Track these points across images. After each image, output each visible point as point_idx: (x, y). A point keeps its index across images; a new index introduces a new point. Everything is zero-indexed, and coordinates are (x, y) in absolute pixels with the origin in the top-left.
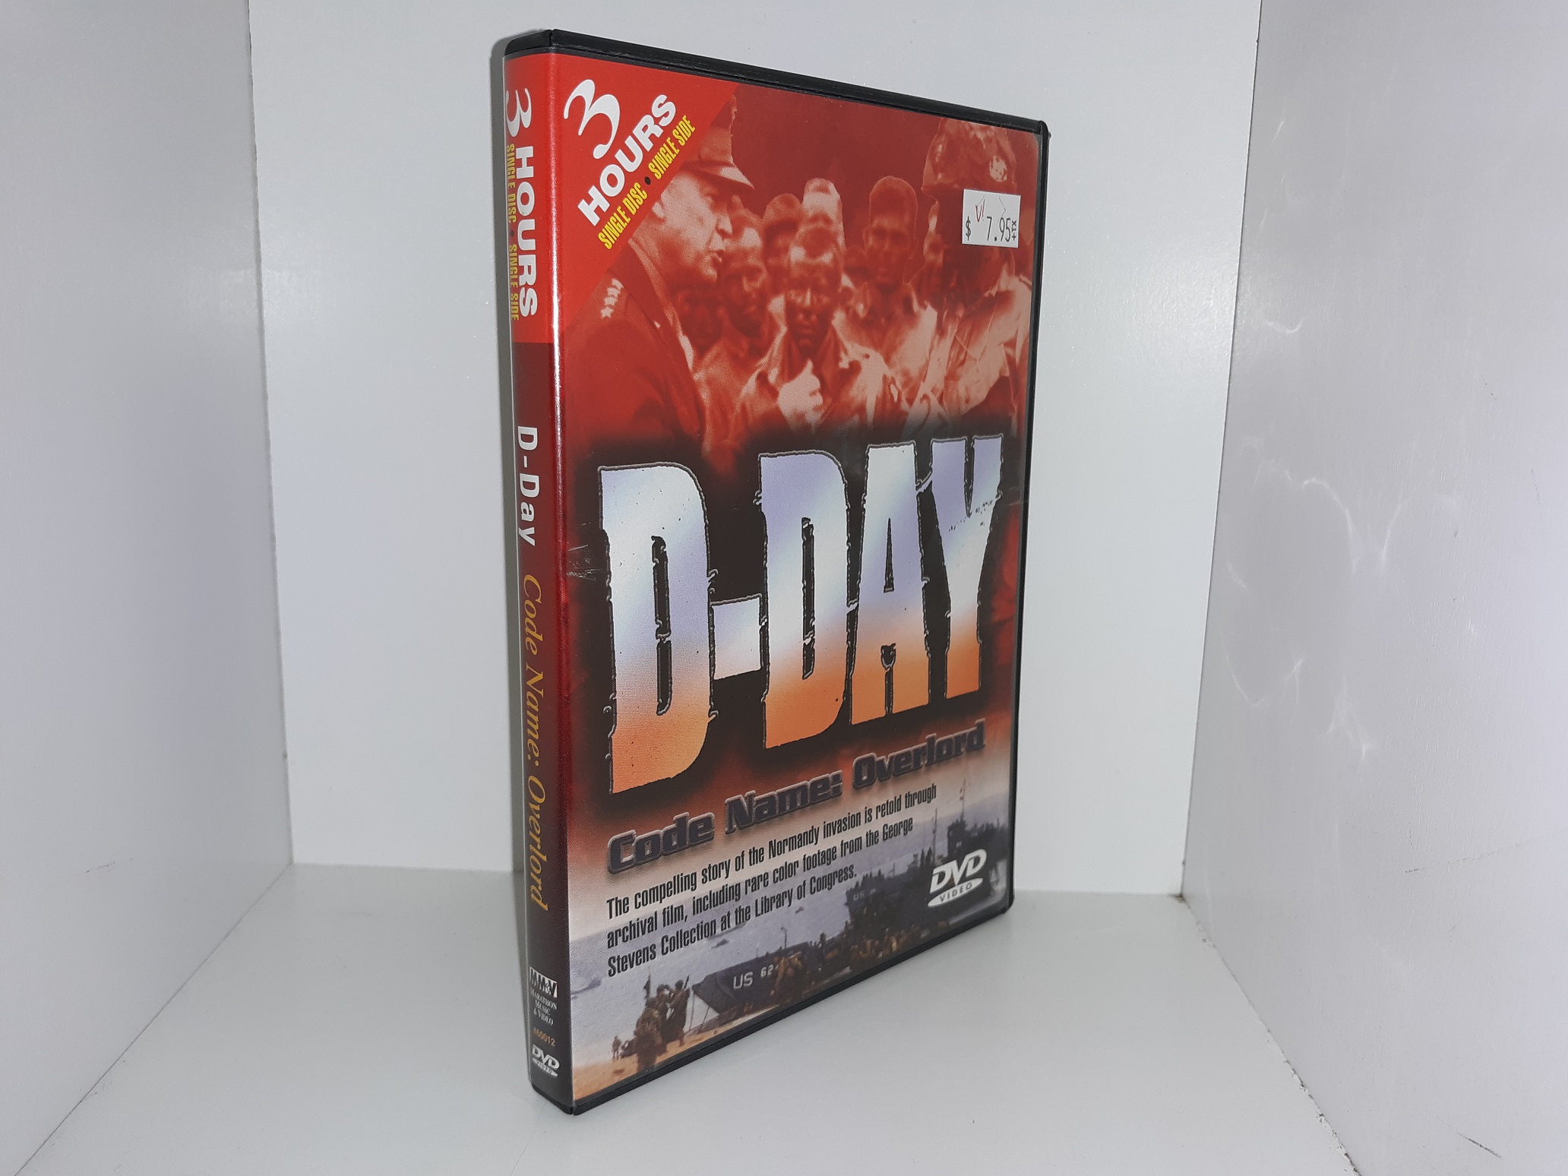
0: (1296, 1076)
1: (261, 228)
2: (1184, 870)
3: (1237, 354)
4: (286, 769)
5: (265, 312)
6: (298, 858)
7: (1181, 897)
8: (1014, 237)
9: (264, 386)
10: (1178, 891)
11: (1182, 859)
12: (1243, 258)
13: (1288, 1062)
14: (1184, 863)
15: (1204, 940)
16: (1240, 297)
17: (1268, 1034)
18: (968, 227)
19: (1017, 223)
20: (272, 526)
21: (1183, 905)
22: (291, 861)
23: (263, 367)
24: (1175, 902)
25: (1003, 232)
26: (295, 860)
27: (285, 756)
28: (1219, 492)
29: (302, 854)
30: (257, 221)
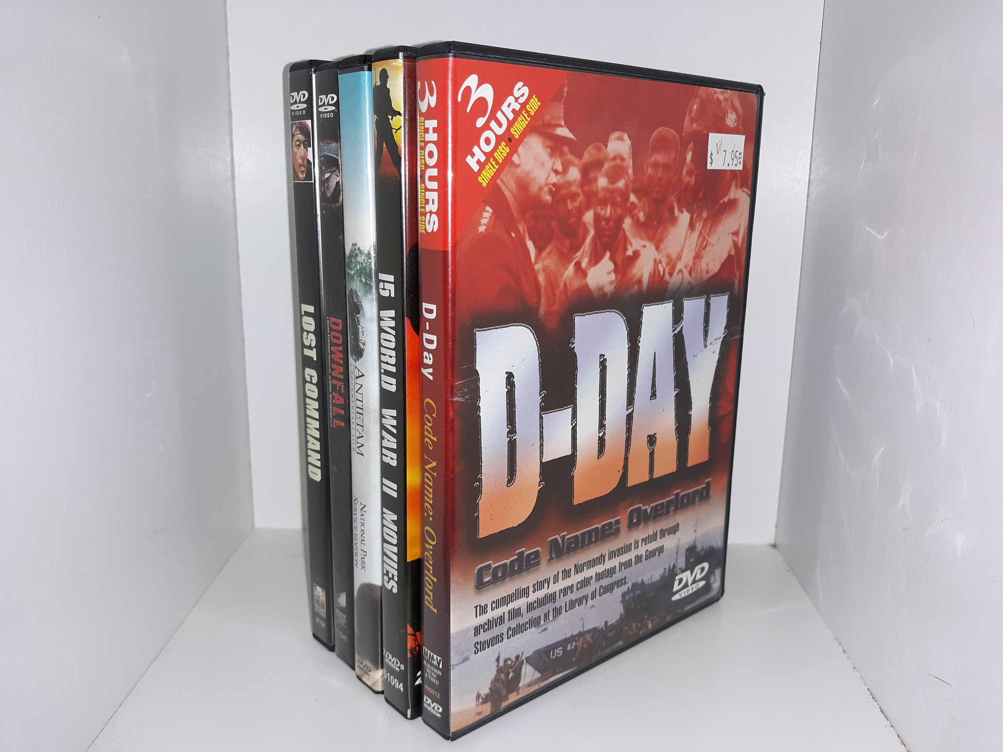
2: (776, 528)
7: (774, 545)
8: (740, 163)
10: (773, 542)
13: (835, 639)
17: (825, 624)
18: (711, 158)
19: (742, 154)
21: (775, 550)
22: (254, 527)
24: (771, 548)
25: (733, 160)
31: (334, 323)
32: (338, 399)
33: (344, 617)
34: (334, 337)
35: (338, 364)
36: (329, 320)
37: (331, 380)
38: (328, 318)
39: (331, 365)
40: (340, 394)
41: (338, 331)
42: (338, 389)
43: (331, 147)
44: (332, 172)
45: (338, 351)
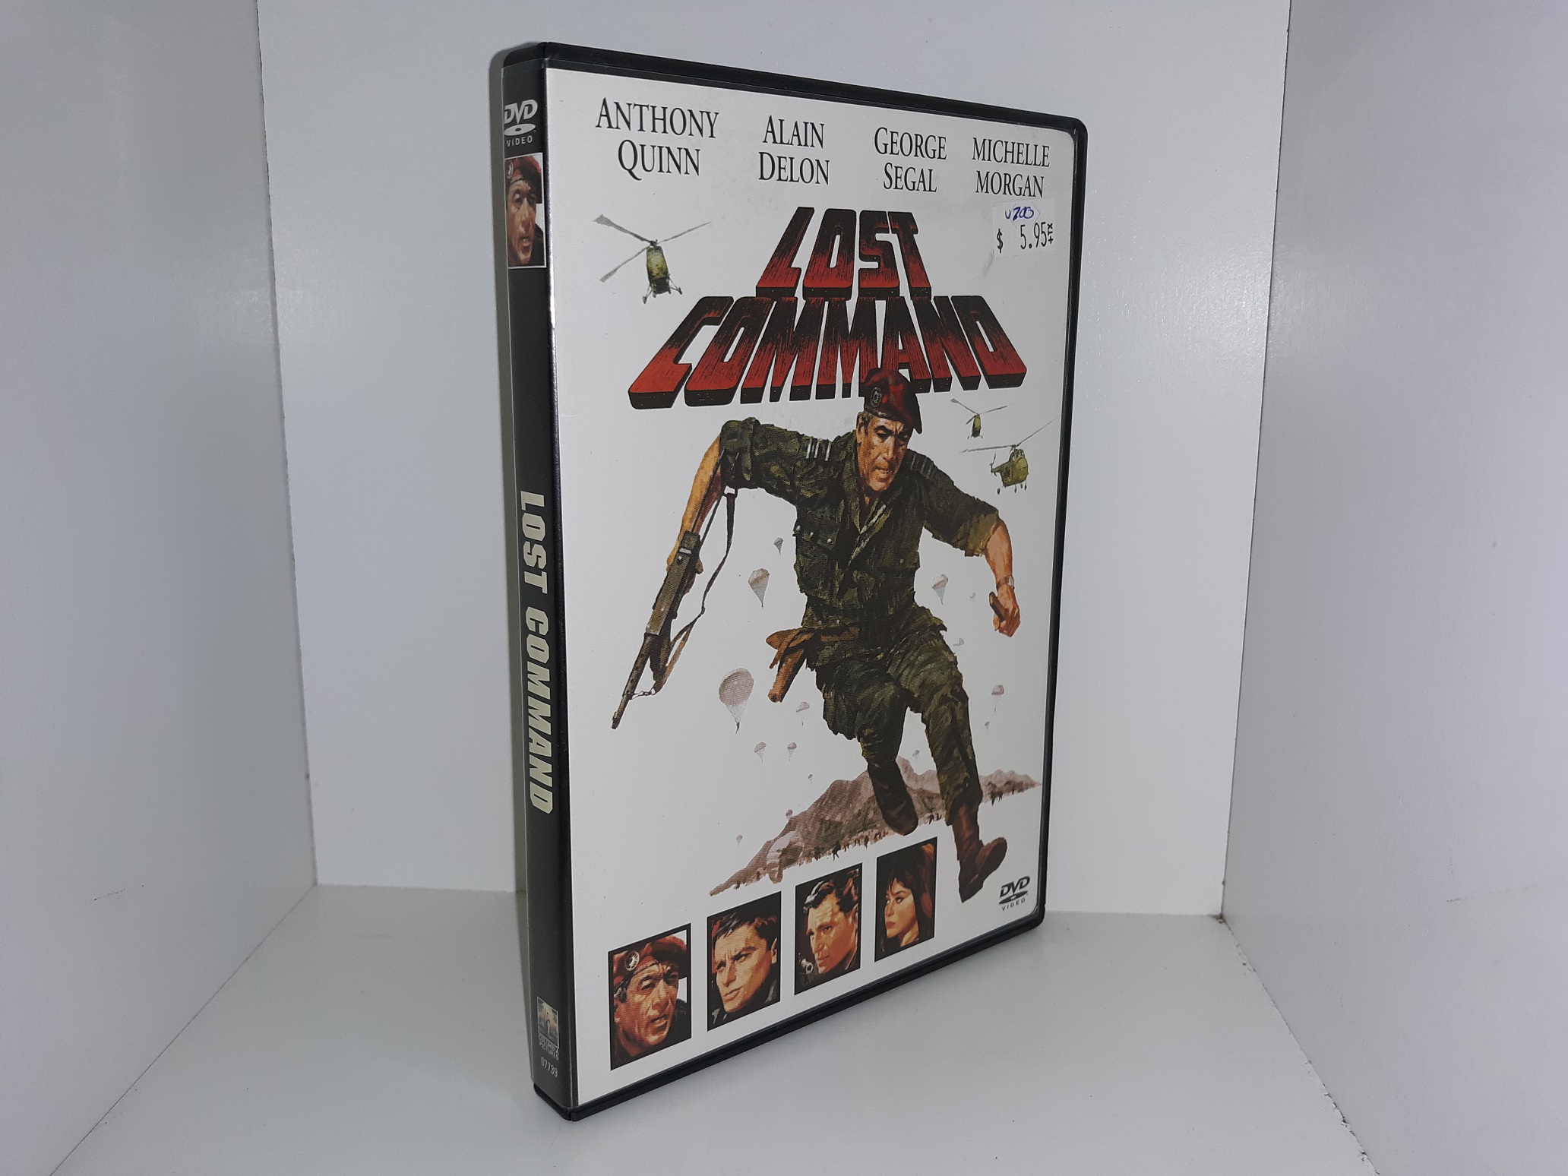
0: (1337, 1111)
1: (274, 248)
3: (1271, 356)
5: (279, 330)
6: (323, 879)
7: (1221, 918)
9: (281, 406)
10: (1218, 912)
12: (1276, 257)
13: (1329, 1095)
14: (1224, 883)
15: (1244, 964)
16: (1274, 298)
21: (1223, 925)
22: (315, 883)
23: (280, 386)
24: (1215, 923)
27: (308, 776)
28: (1255, 499)
29: (326, 876)
30: (271, 240)
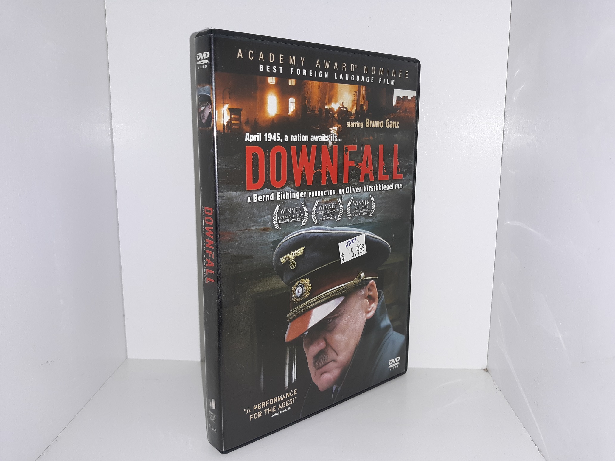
2: (488, 358)
4: (124, 320)
11: (487, 355)
17: (524, 428)
20: (118, 224)
26: (128, 357)
31: (207, 211)
32: (210, 263)
33: (214, 416)
34: (207, 220)
35: (210, 239)
36: (204, 208)
37: (205, 250)
38: (203, 207)
39: (205, 240)
40: (211, 260)
41: (210, 216)
42: (210, 256)
43: (206, 88)
44: (206, 106)
45: (210, 229)
